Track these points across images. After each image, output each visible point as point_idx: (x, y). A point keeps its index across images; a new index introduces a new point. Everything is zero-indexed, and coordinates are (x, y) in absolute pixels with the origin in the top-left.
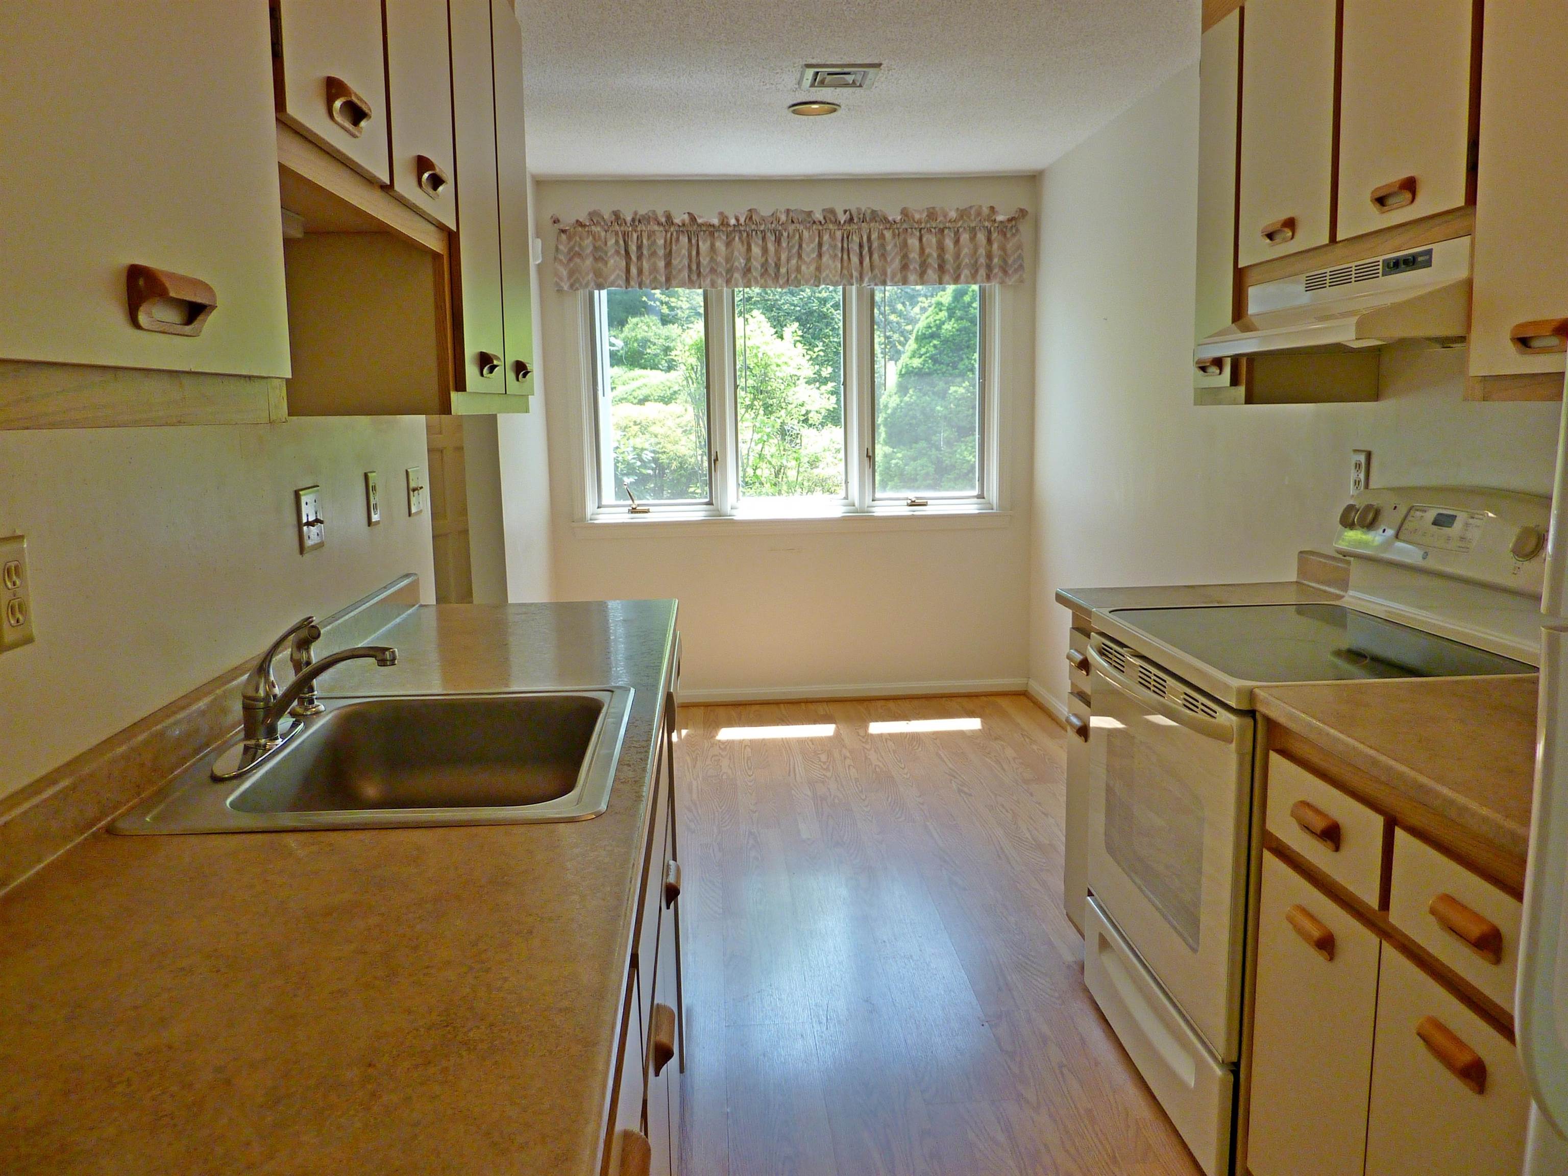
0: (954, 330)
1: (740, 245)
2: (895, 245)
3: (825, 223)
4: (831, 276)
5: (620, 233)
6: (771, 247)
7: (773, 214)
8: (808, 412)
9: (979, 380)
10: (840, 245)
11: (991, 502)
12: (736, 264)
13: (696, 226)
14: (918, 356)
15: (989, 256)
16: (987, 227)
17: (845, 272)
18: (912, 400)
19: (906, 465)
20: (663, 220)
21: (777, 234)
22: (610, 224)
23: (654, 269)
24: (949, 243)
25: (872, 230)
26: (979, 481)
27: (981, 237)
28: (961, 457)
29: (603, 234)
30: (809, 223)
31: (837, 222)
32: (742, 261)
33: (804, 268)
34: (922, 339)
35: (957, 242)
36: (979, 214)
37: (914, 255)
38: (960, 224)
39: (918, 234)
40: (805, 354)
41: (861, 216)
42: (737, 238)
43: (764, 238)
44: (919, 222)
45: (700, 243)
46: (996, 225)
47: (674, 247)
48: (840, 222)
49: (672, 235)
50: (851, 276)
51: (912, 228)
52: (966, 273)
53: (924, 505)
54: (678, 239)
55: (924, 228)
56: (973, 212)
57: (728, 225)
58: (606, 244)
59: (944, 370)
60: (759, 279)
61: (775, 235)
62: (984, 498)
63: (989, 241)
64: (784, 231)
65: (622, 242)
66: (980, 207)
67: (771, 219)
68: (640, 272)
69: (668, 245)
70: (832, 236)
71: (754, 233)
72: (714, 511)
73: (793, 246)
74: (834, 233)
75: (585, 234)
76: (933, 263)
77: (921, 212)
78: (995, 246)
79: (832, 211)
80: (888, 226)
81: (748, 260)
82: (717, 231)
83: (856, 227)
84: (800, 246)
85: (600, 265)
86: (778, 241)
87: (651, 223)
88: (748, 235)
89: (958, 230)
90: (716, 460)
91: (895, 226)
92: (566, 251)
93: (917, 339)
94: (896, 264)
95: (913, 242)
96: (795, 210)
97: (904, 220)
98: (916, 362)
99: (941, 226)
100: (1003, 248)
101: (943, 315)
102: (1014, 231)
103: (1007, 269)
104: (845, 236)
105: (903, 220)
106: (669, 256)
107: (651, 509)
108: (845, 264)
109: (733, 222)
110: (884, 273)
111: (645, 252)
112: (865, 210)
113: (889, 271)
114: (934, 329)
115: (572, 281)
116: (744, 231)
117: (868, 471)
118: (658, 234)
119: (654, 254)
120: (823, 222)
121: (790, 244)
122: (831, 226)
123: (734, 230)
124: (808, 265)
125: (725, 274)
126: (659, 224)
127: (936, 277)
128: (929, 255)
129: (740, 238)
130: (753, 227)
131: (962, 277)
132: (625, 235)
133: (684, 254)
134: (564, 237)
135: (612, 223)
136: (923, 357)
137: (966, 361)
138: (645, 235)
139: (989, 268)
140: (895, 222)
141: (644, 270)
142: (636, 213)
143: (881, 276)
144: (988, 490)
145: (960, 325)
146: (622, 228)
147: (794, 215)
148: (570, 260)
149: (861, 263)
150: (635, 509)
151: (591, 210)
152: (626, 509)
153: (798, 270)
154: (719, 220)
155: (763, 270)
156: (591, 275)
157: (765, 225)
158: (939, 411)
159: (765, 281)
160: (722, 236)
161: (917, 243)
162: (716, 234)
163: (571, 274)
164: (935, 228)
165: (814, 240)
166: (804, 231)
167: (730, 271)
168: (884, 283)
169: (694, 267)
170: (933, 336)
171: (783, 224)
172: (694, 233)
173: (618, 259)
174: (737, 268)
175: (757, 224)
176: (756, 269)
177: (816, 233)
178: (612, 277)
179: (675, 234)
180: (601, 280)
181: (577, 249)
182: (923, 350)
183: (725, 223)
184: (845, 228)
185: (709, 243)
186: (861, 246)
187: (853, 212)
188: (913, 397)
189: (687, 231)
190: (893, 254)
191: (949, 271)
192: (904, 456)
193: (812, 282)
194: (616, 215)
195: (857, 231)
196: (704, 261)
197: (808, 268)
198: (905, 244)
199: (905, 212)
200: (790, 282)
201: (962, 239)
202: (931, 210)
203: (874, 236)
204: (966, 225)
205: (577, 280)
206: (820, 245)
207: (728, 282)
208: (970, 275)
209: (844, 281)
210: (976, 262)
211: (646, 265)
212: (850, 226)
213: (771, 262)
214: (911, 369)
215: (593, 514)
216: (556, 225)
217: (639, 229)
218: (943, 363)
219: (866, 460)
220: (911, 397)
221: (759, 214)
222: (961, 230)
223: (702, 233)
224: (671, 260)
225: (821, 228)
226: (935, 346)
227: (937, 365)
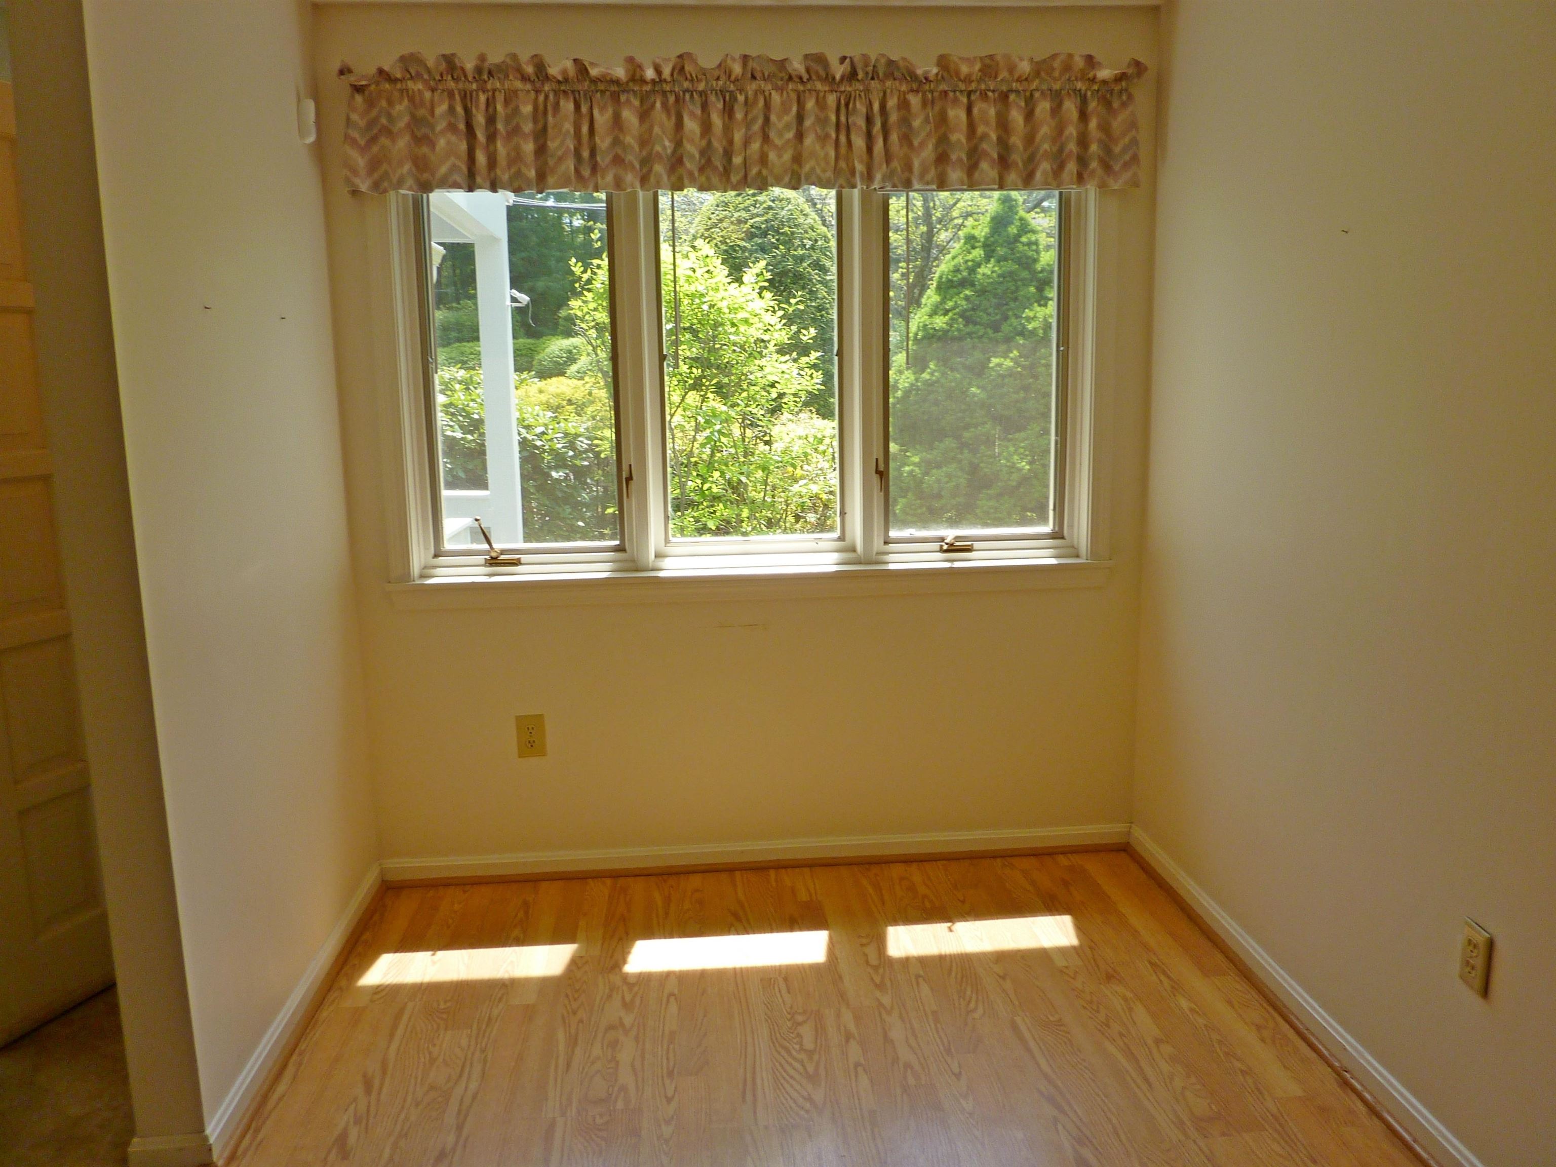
0: (994, 275)
1: (664, 117)
2: (927, 120)
3: (808, 80)
4: (818, 171)
5: (456, 92)
6: (717, 121)
7: (720, 65)
8: (781, 395)
9: (1058, 347)
10: (833, 118)
11: (1075, 543)
12: (658, 148)
13: (587, 83)
14: (941, 312)
15: (1083, 142)
16: (1080, 91)
17: (842, 164)
18: (934, 378)
19: (927, 473)
20: (530, 70)
21: (727, 98)
22: (438, 77)
23: (516, 158)
24: (1017, 117)
25: (888, 91)
26: (1054, 509)
27: (1070, 107)
28: (1008, 464)
29: (428, 95)
30: (782, 79)
31: (829, 79)
32: (667, 143)
33: (772, 156)
34: (947, 287)
35: (1029, 115)
36: (1067, 67)
37: (959, 137)
38: (1034, 85)
39: (965, 100)
40: (777, 308)
41: (870, 69)
42: (658, 105)
43: (705, 106)
44: (968, 79)
45: (596, 112)
46: (1096, 87)
47: (550, 118)
48: (834, 78)
49: (547, 97)
50: (853, 172)
51: (954, 91)
52: (1045, 166)
53: (968, 549)
54: (557, 106)
55: (975, 91)
56: (1057, 64)
57: (643, 81)
58: (432, 113)
59: (980, 333)
60: (696, 174)
61: (724, 101)
62: (1063, 538)
63: (1084, 116)
64: (738, 92)
65: (459, 109)
66: (1070, 56)
67: (716, 73)
68: (492, 163)
69: (539, 114)
70: (821, 104)
71: (687, 96)
72: (626, 561)
73: (754, 120)
74: (824, 96)
75: (396, 94)
76: (989, 150)
77: (970, 61)
78: (1093, 124)
79: (820, 59)
80: (915, 86)
81: (678, 144)
82: (623, 91)
83: (861, 88)
84: (767, 120)
85: (425, 150)
86: (728, 111)
87: (511, 77)
88: (677, 100)
89: (1032, 95)
90: (630, 478)
91: (927, 87)
92: (362, 123)
93: (939, 288)
94: (928, 152)
95: (958, 115)
96: (759, 56)
97: (943, 77)
98: (940, 322)
99: (1004, 88)
100: (1105, 128)
101: (978, 253)
102: (1124, 97)
103: (1111, 163)
104: (843, 102)
105: (940, 77)
106: (541, 135)
107: (524, 558)
108: (843, 150)
109: (650, 74)
110: (908, 167)
111: (500, 126)
112: (877, 60)
113: (916, 163)
114: (965, 274)
115: (376, 176)
116: (671, 92)
117: (877, 497)
118: (521, 95)
119: (515, 131)
120: (805, 77)
121: (750, 116)
122: (819, 86)
123: (653, 91)
124: (780, 150)
125: (638, 166)
126: (524, 78)
127: (993, 174)
128: (985, 136)
129: (664, 105)
130: (686, 85)
131: (1038, 175)
132: (467, 98)
133: (568, 131)
134: (359, 99)
135: (442, 76)
136: (950, 314)
137: (1014, 321)
138: (500, 98)
139: (1082, 161)
140: (926, 79)
141: (498, 158)
142: (482, 58)
143: (903, 171)
144: (1071, 526)
145: (1004, 269)
146: (461, 86)
147: (755, 65)
148: (373, 140)
149: (870, 149)
150: (496, 558)
151: (406, 51)
152: (481, 559)
153: (763, 160)
154: (627, 71)
155: (703, 161)
156: (407, 167)
157: (707, 83)
158: (974, 395)
159: (708, 179)
160: (632, 99)
161: (963, 116)
162: (623, 98)
163: (374, 165)
164: (993, 91)
165: (791, 108)
166: (773, 93)
167: (647, 161)
168: (907, 185)
169: (586, 154)
170: (963, 283)
171: (737, 80)
172: (585, 95)
173: (453, 139)
174: (659, 155)
175: (692, 80)
176: (692, 157)
177: (793, 96)
178: (443, 170)
179: (551, 96)
180: (426, 176)
181: (384, 121)
182: (950, 304)
183: (637, 77)
184: (843, 89)
185: (610, 112)
186: (869, 120)
187: (856, 60)
188: (936, 374)
189: (573, 92)
190: (923, 134)
191: (1017, 164)
192: (922, 460)
193: (787, 179)
194: (450, 62)
195: (863, 94)
196: (603, 142)
197: (780, 156)
198: (943, 119)
199: (943, 62)
200: (749, 179)
201: (1038, 111)
202: (987, 61)
203: (892, 103)
204: (1044, 87)
205: (385, 176)
206: (800, 118)
207: (644, 180)
208: (1050, 170)
209: (841, 181)
210: (1061, 150)
211: (501, 148)
212: (851, 85)
213: (718, 145)
214: (931, 331)
215: (425, 567)
216: (342, 77)
217: (489, 86)
218: (979, 324)
219: (875, 479)
220: (932, 374)
221: (696, 64)
222: (1037, 95)
223: (598, 95)
224: (545, 142)
225: (801, 88)
226: (967, 298)
227: (971, 326)
